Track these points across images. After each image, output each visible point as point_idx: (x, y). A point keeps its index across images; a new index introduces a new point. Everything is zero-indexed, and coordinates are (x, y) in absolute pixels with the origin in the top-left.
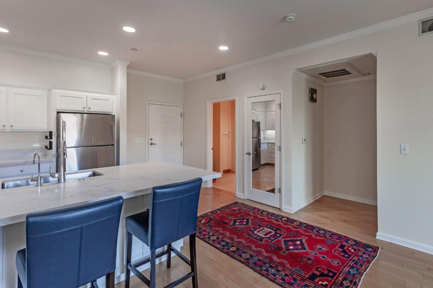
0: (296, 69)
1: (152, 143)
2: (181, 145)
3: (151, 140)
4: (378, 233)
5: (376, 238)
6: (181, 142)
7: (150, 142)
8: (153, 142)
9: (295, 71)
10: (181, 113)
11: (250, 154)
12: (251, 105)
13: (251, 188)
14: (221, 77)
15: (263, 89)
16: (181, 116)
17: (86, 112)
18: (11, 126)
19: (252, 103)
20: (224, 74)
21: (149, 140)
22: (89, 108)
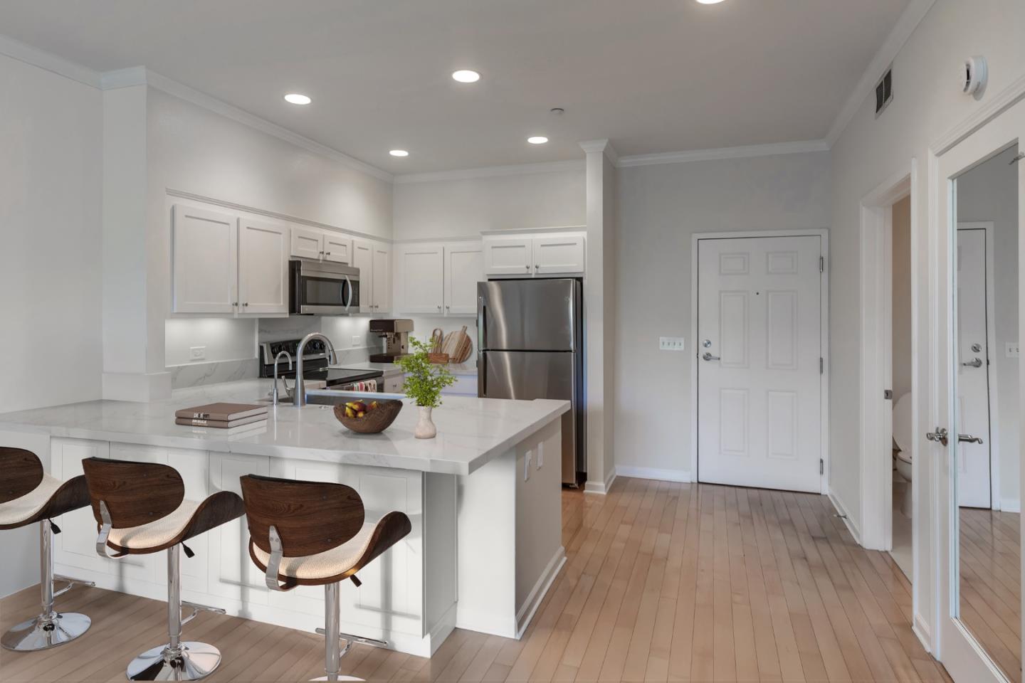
1: (709, 354)
2: (818, 368)
3: (706, 346)
6: (821, 360)
7: (703, 351)
8: (713, 350)
10: (822, 259)
11: (944, 441)
12: (951, 188)
13: (952, 614)
14: (884, 92)
15: (978, 92)
16: (822, 268)
17: (533, 276)
18: (448, 308)
19: (952, 178)
20: (888, 78)
21: (701, 346)
22: (537, 267)
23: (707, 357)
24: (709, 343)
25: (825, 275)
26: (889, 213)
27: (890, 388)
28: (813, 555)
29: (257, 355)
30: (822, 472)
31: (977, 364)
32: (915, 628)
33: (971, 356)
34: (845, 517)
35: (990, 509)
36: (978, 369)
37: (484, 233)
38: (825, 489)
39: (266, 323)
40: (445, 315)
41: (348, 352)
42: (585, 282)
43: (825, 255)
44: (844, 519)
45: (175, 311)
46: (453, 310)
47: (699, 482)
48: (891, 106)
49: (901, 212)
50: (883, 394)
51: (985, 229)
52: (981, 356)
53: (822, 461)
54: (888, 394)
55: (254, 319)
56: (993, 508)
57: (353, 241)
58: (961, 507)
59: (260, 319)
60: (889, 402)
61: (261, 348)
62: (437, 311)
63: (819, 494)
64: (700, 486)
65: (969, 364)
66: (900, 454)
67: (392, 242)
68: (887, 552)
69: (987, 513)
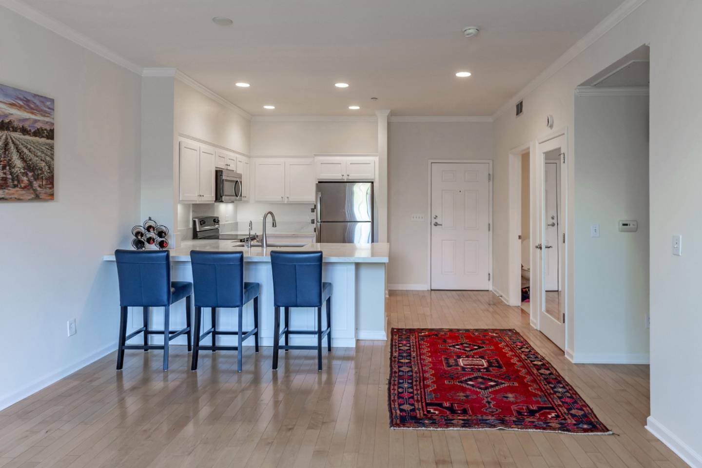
0: (579, 86)
1: (436, 223)
2: (488, 229)
3: (435, 218)
4: (649, 419)
5: (646, 427)
6: (489, 225)
7: (434, 221)
8: (438, 221)
9: (579, 89)
10: (489, 175)
11: (541, 248)
12: (543, 156)
13: (543, 310)
14: (519, 108)
15: (551, 127)
16: (489, 179)
17: (345, 181)
18: (288, 198)
19: (544, 153)
20: (521, 103)
21: (433, 219)
22: (348, 176)
23: (436, 224)
24: (436, 216)
25: (491, 183)
26: (520, 157)
27: (520, 234)
28: (491, 309)
29: (191, 226)
30: (489, 280)
31: (553, 225)
32: (531, 324)
33: (551, 221)
34: (501, 296)
35: (558, 291)
36: (553, 227)
37: (316, 155)
38: (491, 288)
39: (197, 207)
40: (286, 202)
41: (224, 224)
42: (374, 184)
43: (491, 173)
44: (500, 297)
45: (181, 199)
46: (290, 199)
47: (431, 290)
48: (521, 116)
49: (525, 158)
50: (518, 237)
51: (556, 163)
52: (555, 221)
53: (489, 274)
54: (520, 237)
55: (190, 204)
56: (559, 290)
57: (236, 157)
58: (546, 291)
59: (193, 204)
60: (520, 240)
61: (194, 222)
62: (281, 199)
63: (488, 291)
64: (432, 292)
65: (551, 225)
66: (523, 268)
67: (249, 157)
68: (519, 306)
69: (557, 293)
